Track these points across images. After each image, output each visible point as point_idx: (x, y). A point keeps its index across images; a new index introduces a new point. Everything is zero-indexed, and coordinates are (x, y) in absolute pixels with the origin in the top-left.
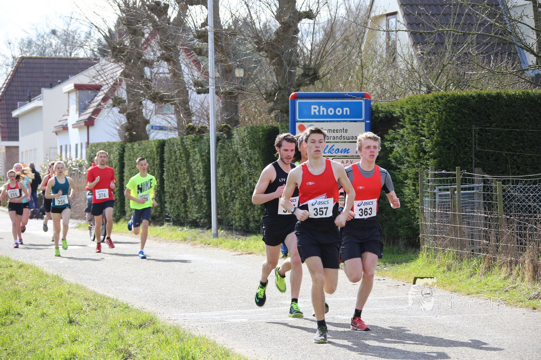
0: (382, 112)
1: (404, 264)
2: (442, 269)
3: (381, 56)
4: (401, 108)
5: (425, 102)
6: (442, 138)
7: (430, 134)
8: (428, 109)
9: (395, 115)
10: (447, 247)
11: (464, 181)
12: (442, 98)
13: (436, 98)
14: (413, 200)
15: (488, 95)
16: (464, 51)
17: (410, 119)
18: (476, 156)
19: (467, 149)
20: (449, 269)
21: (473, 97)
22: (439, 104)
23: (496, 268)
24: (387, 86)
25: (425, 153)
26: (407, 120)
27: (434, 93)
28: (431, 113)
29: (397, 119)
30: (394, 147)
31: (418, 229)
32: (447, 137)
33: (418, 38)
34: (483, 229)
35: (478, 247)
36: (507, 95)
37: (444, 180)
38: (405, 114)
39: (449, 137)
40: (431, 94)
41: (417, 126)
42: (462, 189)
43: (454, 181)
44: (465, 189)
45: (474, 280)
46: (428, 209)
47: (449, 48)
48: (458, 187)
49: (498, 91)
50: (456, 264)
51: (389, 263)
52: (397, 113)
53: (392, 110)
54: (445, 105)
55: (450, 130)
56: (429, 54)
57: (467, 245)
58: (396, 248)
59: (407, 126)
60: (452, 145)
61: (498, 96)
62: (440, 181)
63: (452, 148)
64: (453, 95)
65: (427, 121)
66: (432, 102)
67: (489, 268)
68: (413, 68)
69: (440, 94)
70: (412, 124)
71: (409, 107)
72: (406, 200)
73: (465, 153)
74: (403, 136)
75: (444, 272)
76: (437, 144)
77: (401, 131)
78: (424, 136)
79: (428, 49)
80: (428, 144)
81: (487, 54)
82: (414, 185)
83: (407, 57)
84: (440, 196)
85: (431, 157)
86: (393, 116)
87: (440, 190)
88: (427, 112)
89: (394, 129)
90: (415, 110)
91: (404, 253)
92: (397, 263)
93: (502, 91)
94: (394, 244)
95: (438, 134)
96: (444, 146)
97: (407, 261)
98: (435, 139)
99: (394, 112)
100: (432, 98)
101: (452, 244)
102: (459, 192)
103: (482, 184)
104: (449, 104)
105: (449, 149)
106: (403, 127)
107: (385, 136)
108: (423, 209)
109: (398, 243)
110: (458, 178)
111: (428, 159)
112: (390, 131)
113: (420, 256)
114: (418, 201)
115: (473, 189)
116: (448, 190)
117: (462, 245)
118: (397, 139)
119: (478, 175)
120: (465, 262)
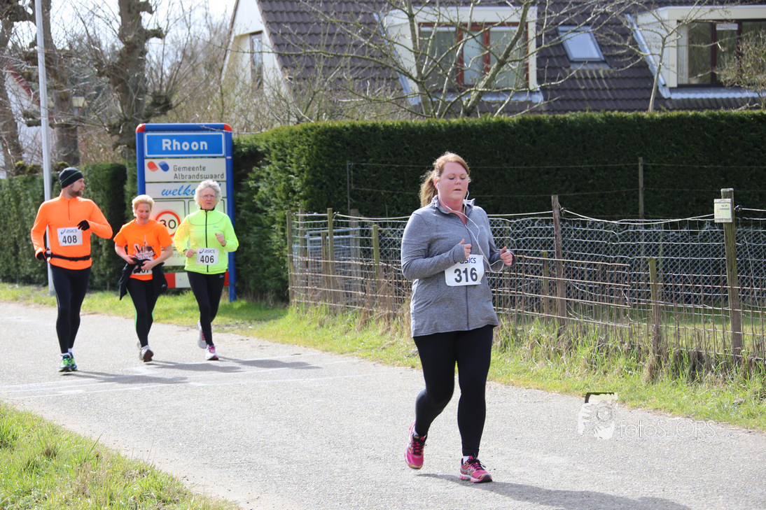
0: (245, 146)
1: (272, 321)
2: (313, 326)
3: (243, 82)
4: (267, 141)
5: (293, 134)
6: (314, 175)
7: (300, 172)
8: (297, 143)
9: (259, 150)
10: (319, 300)
11: (337, 225)
12: (312, 130)
13: (306, 130)
14: (281, 248)
15: (363, 126)
16: (337, 76)
17: (276, 155)
18: (352, 195)
19: (341, 188)
20: (321, 325)
21: (347, 129)
22: (309, 136)
23: (373, 323)
24: (251, 117)
25: (294, 193)
26: (273, 155)
27: (304, 124)
28: (300, 147)
29: (262, 155)
30: (259, 187)
31: (287, 282)
32: (319, 174)
33: (286, 61)
34: (359, 278)
35: (354, 300)
36: (384, 126)
37: (314, 224)
38: (271, 149)
39: (321, 174)
40: (299, 126)
41: (285, 162)
42: (335, 234)
43: (326, 225)
44: (339, 234)
45: (348, 337)
46: (298, 258)
47: (320, 71)
48: (331, 231)
49: (375, 122)
50: (329, 319)
51: (256, 320)
52: (262, 147)
53: (257, 144)
54: (316, 137)
55: (322, 166)
56: (298, 79)
57: (341, 296)
58: (264, 303)
59: (274, 162)
60: (325, 184)
61: (374, 128)
62: (311, 225)
63: (325, 187)
64: (324, 126)
65: (295, 156)
66: (301, 134)
67: (366, 323)
68: (279, 95)
69: (309, 125)
70: (279, 160)
71: (275, 140)
72: (274, 248)
73: (340, 192)
74: (269, 174)
75: (316, 329)
76: (307, 183)
77: (267, 168)
78: (293, 174)
79: (297, 73)
80: (297, 183)
81: (363, 79)
82: (283, 230)
83: (273, 83)
84: (311, 242)
85: (302, 197)
86: (257, 152)
87: (311, 235)
88: (296, 146)
89: (259, 166)
90: (282, 144)
91: (273, 308)
92: (265, 320)
93: (379, 122)
94: (261, 298)
95: (308, 172)
96: (315, 185)
97: (275, 318)
98: (305, 176)
99: (259, 147)
100: (301, 130)
101: (324, 296)
102: (331, 237)
103: (359, 228)
104: (320, 137)
105: (321, 188)
106: (269, 163)
107: (250, 174)
108: (292, 258)
109: (266, 297)
110: (330, 221)
111: (298, 200)
112: (255, 169)
113: (290, 311)
114: (287, 248)
115: (347, 233)
116: (319, 235)
117: (335, 298)
118: (262, 177)
119: (354, 218)
120: (339, 316)
